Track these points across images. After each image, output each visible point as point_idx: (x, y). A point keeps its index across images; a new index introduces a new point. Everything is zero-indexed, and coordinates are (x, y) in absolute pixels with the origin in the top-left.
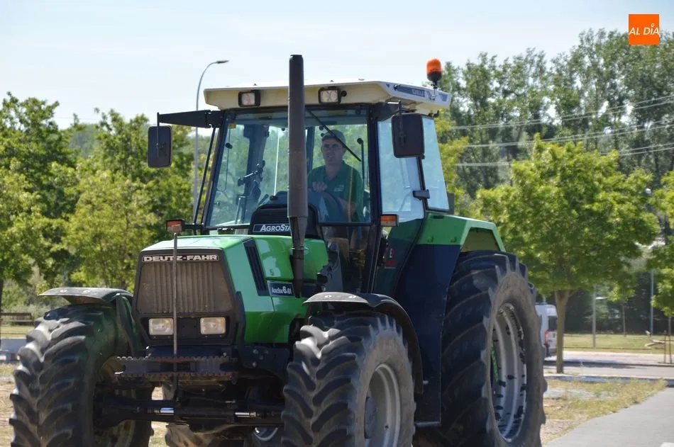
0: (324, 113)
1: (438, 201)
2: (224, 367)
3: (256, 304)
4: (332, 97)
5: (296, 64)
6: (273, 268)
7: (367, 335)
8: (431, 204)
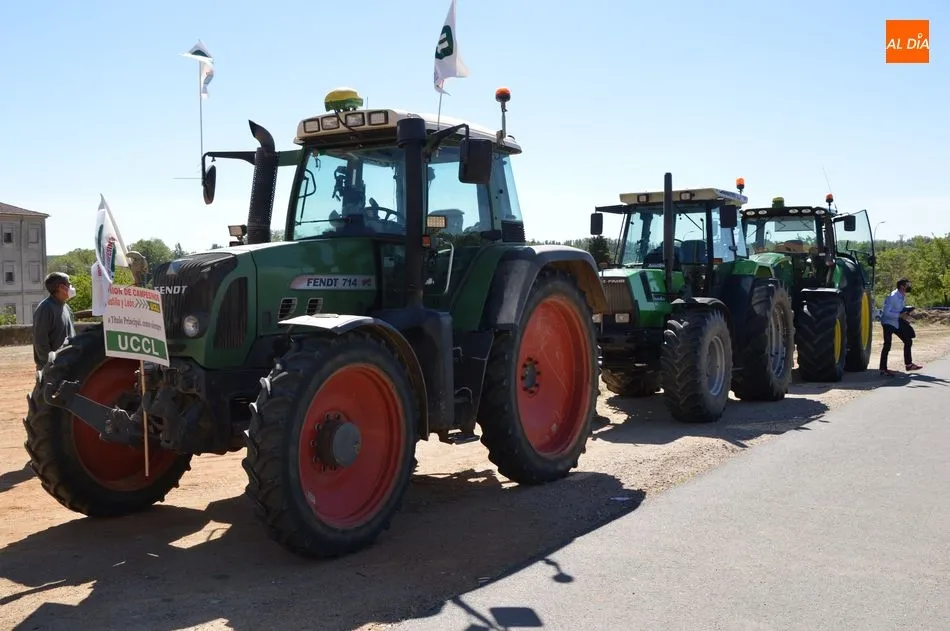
0: (683, 205)
1: (741, 252)
2: (628, 341)
3: (646, 306)
4: (688, 197)
5: (668, 177)
6: (654, 286)
7: (708, 317)
8: (738, 253)
